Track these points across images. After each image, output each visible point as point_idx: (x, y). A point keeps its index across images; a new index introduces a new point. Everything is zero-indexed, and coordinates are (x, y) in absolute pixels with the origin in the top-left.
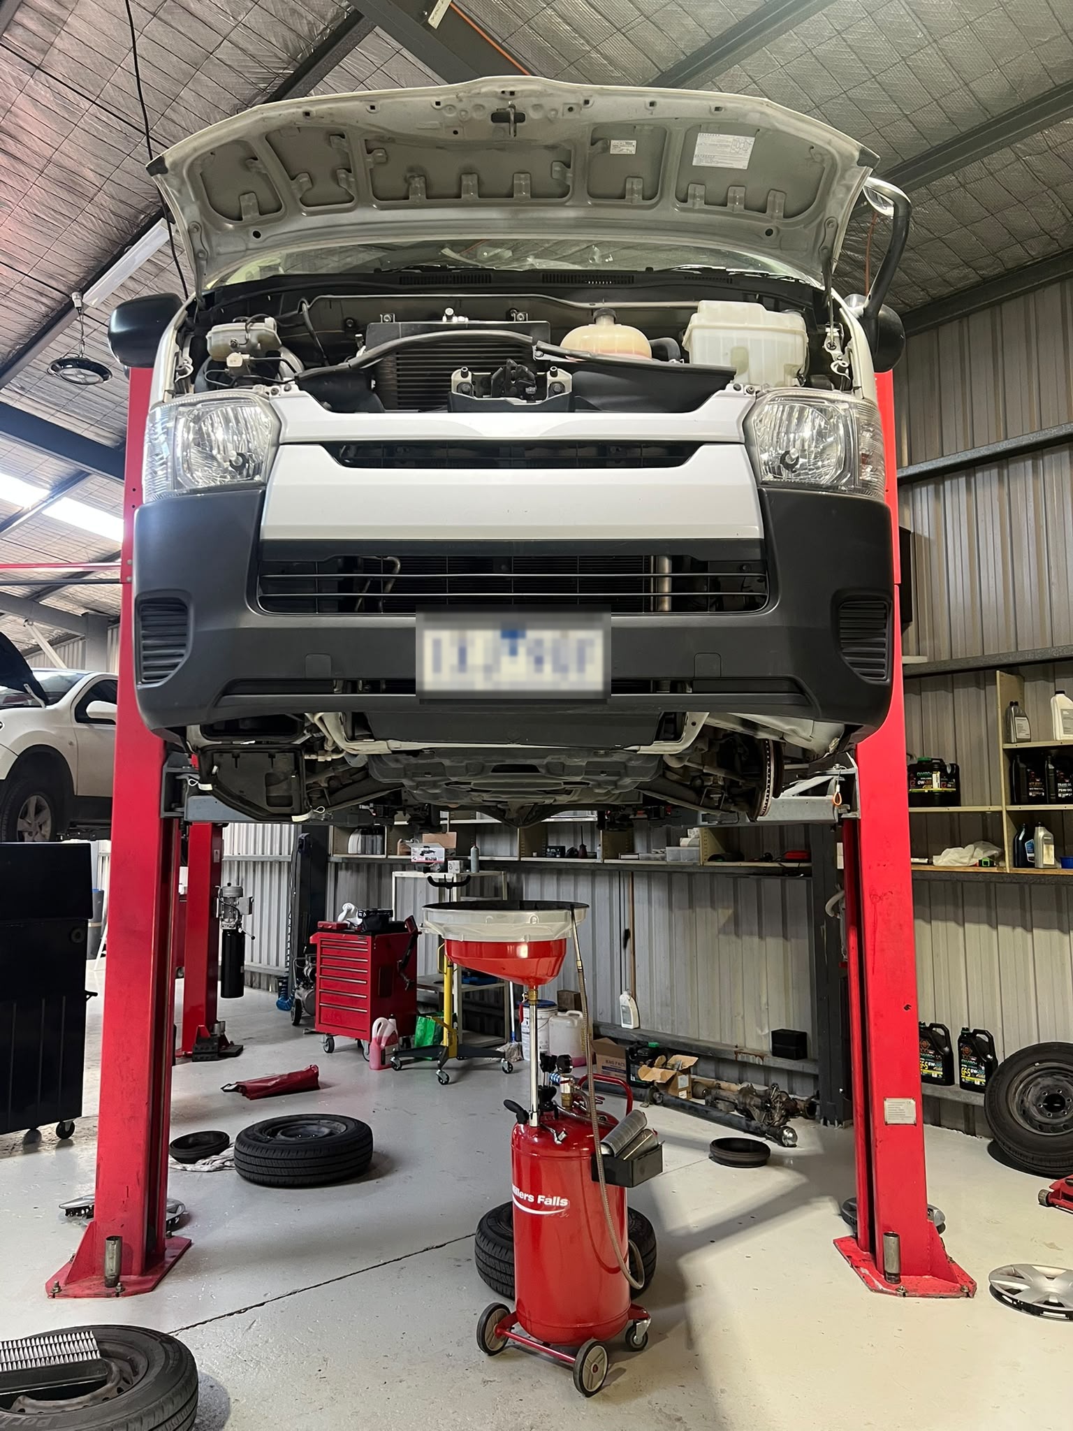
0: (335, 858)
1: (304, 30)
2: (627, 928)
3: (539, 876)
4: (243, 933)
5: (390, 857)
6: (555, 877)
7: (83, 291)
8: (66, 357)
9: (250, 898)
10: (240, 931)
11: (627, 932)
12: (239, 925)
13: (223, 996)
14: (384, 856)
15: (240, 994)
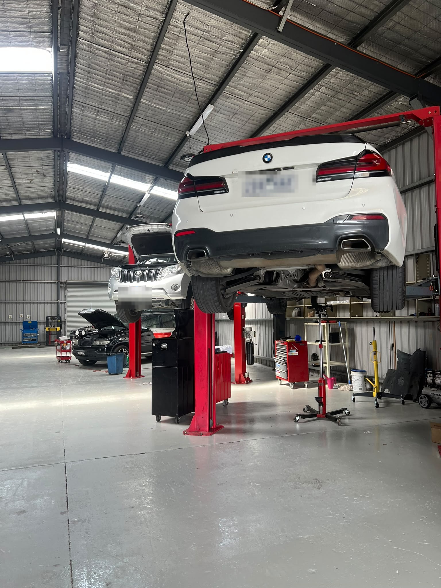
0: (288, 319)
1: (244, 37)
2: (393, 343)
3: (360, 324)
4: (253, 343)
5: (305, 318)
6: (366, 324)
7: (189, 130)
8: (186, 154)
9: (255, 331)
10: (252, 342)
11: (393, 345)
12: (251, 340)
13: (247, 364)
14: (304, 318)
15: (253, 364)
